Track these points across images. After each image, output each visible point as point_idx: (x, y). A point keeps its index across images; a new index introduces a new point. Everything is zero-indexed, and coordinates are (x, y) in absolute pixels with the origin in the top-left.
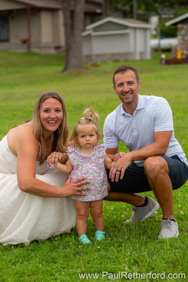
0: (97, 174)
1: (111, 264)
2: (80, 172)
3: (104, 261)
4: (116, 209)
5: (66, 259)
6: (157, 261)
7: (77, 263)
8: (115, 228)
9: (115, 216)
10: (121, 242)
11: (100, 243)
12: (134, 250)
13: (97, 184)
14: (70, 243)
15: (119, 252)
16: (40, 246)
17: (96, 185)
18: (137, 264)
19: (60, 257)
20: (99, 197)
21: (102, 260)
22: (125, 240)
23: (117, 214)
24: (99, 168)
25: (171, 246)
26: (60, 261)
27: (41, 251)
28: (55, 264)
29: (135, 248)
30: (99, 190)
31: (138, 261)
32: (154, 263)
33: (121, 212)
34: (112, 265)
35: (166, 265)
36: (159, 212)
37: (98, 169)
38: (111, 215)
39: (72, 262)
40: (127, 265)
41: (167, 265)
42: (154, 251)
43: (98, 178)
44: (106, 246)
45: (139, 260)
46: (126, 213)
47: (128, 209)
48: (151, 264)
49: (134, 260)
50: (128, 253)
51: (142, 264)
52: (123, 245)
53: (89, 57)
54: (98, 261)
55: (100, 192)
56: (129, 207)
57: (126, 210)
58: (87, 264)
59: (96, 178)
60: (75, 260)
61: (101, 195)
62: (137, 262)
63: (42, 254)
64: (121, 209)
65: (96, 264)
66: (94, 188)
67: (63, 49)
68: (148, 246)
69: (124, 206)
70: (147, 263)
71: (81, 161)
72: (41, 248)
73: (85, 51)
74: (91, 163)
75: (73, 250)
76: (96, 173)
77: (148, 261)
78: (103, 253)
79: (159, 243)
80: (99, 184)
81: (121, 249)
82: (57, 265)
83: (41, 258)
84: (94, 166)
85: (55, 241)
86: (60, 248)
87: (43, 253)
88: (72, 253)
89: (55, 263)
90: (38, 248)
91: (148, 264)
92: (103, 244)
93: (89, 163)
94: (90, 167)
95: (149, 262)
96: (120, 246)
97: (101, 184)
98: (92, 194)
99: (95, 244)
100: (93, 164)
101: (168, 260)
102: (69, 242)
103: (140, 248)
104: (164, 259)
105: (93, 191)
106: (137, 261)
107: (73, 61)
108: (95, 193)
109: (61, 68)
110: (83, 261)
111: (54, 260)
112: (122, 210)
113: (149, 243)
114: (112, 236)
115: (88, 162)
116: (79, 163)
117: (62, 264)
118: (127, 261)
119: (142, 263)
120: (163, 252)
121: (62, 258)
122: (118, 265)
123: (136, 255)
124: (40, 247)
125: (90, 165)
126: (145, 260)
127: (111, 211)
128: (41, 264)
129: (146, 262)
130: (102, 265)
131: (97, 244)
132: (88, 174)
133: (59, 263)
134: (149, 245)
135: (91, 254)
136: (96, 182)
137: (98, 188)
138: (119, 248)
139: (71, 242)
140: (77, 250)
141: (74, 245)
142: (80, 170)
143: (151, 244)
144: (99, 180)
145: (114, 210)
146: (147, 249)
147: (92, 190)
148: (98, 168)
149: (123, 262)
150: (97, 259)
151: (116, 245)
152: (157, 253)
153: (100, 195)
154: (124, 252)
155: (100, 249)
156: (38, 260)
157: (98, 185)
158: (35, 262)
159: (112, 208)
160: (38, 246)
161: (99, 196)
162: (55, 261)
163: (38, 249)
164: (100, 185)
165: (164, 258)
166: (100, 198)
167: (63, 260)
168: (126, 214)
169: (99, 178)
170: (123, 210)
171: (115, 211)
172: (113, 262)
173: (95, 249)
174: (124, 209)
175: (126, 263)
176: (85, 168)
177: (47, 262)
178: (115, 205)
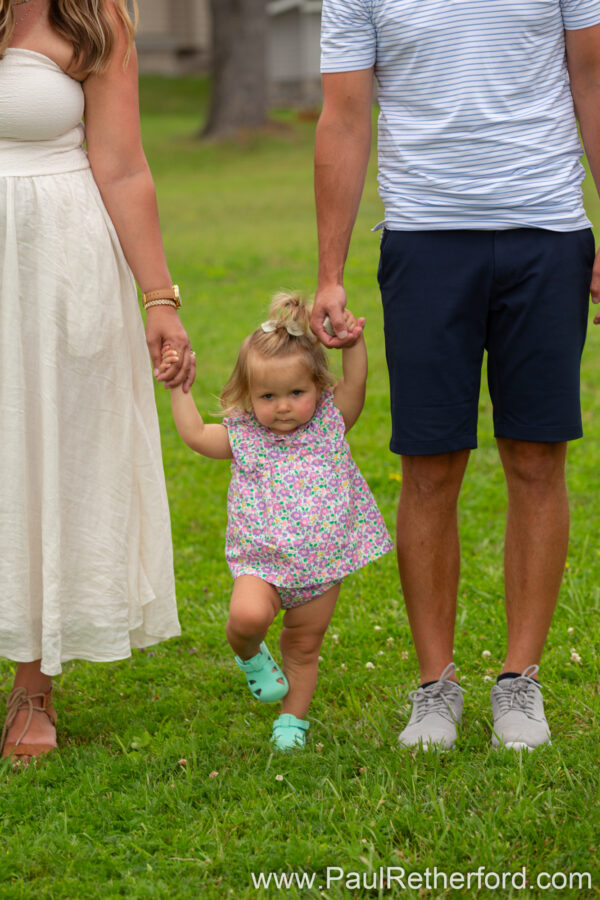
0: (328, 489)
1: (320, 838)
2: (269, 491)
3: (296, 828)
4: (349, 637)
5: (163, 818)
6: (478, 829)
7: (199, 835)
8: (340, 706)
9: (343, 665)
10: (358, 760)
11: (284, 762)
12: (402, 788)
13: (332, 523)
14: (181, 761)
15: (347, 794)
16: (78, 768)
17: (328, 529)
18: (410, 841)
19: (144, 809)
20: (341, 568)
21: (288, 823)
22: (371, 753)
23: (351, 657)
24: (333, 467)
25: (529, 778)
26: (142, 824)
27: (78, 789)
28: (124, 836)
29: (404, 783)
30: (340, 543)
31: (414, 830)
32: (467, 836)
33: (367, 649)
34: (321, 843)
35: (508, 844)
36: (498, 652)
37: (331, 472)
38: (330, 661)
39: (185, 829)
40: (374, 841)
41: (511, 844)
42: (471, 795)
43: (332, 505)
44: (306, 772)
45: (417, 827)
46: (382, 653)
47: (391, 639)
48: (455, 842)
49: (397, 824)
50: (381, 801)
51: (425, 840)
52: (363, 770)
53: (294, 87)
54: (274, 826)
55: (344, 552)
56: (395, 631)
57: (383, 644)
58: (234, 839)
59: (324, 502)
60: (195, 822)
61: (348, 560)
62: (408, 832)
63: (83, 800)
64: (366, 637)
65: (266, 837)
66: (321, 540)
67: (204, 58)
68: (451, 776)
69: (377, 628)
70: (443, 837)
71: (267, 451)
72: (81, 778)
73: (279, 67)
74: (301, 454)
75: (191, 784)
76: (321, 486)
77: (447, 829)
78: (292, 797)
79: (488, 765)
80: (338, 525)
81: (356, 785)
82: (130, 838)
83: (75, 813)
84: (314, 463)
85: (131, 750)
86: (145, 778)
87: (87, 796)
88: (187, 796)
89: (125, 831)
90: (71, 774)
91: (446, 840)
92: (294, 765)
93: (295, 456)
94: (302, 469)
95: (449, 832)
96: (354, 772)
97: (342, 521)
98: (318, 560)
99: (268, 766)
100: (310, 459)
101: (518, 827)
102: (180, 757)
103: (421, 783)
104: (501, 824)
105: (319, 553)
106: (411, 829)
107: (237, 102)
108: (327, 557)
109: (193, 124)
110: (223, 826)
111: (121, 819)
112: (370, 644)
113: (456, 766)
114: (329, 738)
115: (292, 453)
116: (263, 461)
117: (151, 836)
118: (373, 829)
119: (426, 836)
120: (500, 800)
121: (150, 813)
122: (343, 841)
123: (405, 807)
124: (77, 773)
125: (300, 463)
126: (437, 825)
127: (333, 646)
128: (75, 836)
129: (440, 832)
130: (288, 840)
131: (275, 766)
132: (296, 495)
133: (140, 832)
134: (455, 771)
135: (253, 802)
136: (328, 519)
137: (337, 539)
138: (351, 781)
139: (184, 758)
140: (207, 785)
141: (195, 767)
142: (268, 484)
143: (461, 767)
144: (335, 509)
145: (342, 642)
146: (445, 788)
147: (317, 549)
148: (329, 468)
149: (361, 831)
150: (270, 819)
151: (340, 769)
152: (480, 801)
153: (343, 560)
154: (367, 794)
155: (284, 784)
156: (66, 820)
157: (335, 529)
158: (56, 828)
159: (335, 637)
160: (72, 770)
161: (341, 564)
162: (126, 824)
163: (69, 779)
164: (342, 525)
165: (503, 819)
166: (344, 570)
167: (154, 822)
168: (383, 656)
169: (334, 501)
170: (373, 643)
171: (347, 647)
172: (325, 833)
173: (269, 784)
174: (377, 640)
175: (371, 835)
176: (284, 476)
177: (97, 828)
178: (346, 625)
